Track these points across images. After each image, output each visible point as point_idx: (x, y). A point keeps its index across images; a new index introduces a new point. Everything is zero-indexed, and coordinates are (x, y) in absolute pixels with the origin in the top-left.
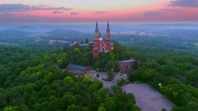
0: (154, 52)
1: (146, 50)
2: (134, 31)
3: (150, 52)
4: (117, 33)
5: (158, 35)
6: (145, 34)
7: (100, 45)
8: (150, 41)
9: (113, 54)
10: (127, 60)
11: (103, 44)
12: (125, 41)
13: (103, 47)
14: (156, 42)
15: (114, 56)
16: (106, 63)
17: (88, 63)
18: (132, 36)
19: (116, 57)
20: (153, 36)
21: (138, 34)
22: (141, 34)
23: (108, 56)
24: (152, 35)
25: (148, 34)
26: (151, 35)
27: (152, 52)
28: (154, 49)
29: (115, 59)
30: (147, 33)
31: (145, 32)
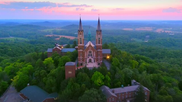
0: (173, 57)
1: (163, 53)
2: (151, 28)
3: (168, 57)
4: (132, 29)
5: (178, 32)
6: (163, 31)
7: (86, 54)
8: (168, 40)
9: (99, 75)
10: (125, 86)
11: (90, 52)
12: (140, 38)
13: (90, 58)
14: (176, 41)
15: (99, 79)
16: (82, 92)
17: (53, 88)
18: (148, 33)
19: (104, 80)
20: (172, 34)
21: (155, 31)
22: (159, 31)
23: (90, 77)
24: (171, 32)
25: (166, 32)
26: (169, 32)
27: (170, 57)
28: (174, 52)
29: (103, 83)
30: (165, 30)
31: (163, 29)
